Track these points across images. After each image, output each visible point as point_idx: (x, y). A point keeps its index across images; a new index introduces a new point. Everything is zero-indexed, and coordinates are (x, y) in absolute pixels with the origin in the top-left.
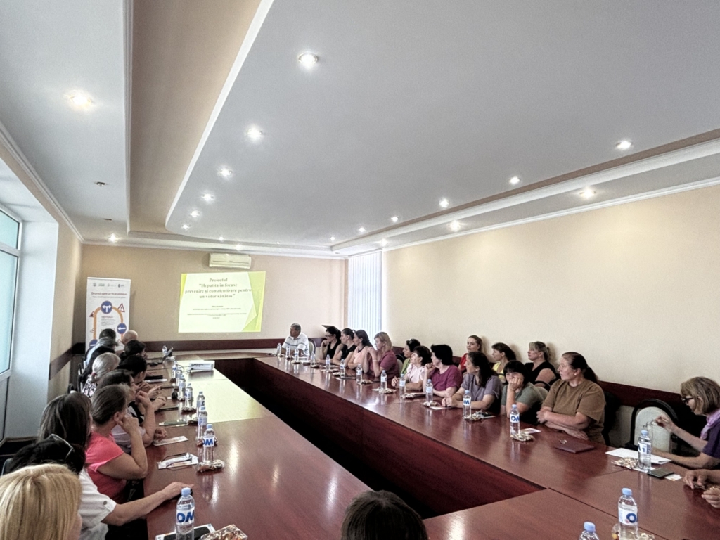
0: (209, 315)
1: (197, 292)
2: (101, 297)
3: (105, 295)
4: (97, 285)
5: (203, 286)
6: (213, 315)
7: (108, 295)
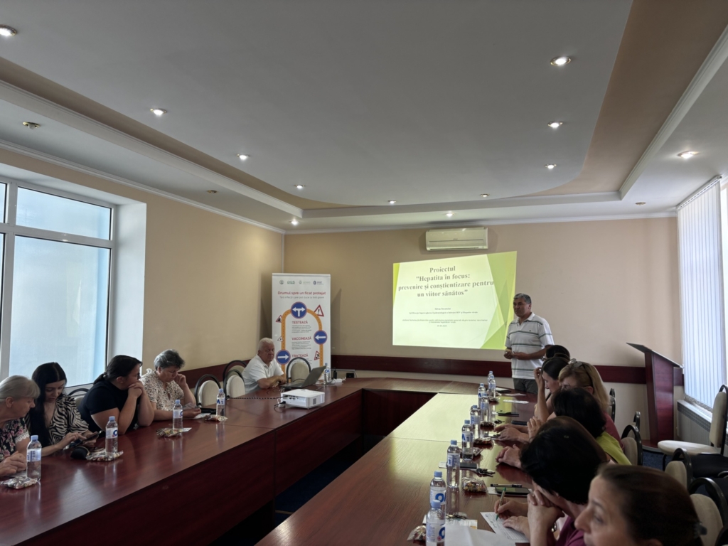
0: (432, 321)
1: (414, 287)
2: (291, 297)
3: (296, 295)
4: (285, 282)
5: (422, 279)
6: (437, 321)
7: (299, 295)
